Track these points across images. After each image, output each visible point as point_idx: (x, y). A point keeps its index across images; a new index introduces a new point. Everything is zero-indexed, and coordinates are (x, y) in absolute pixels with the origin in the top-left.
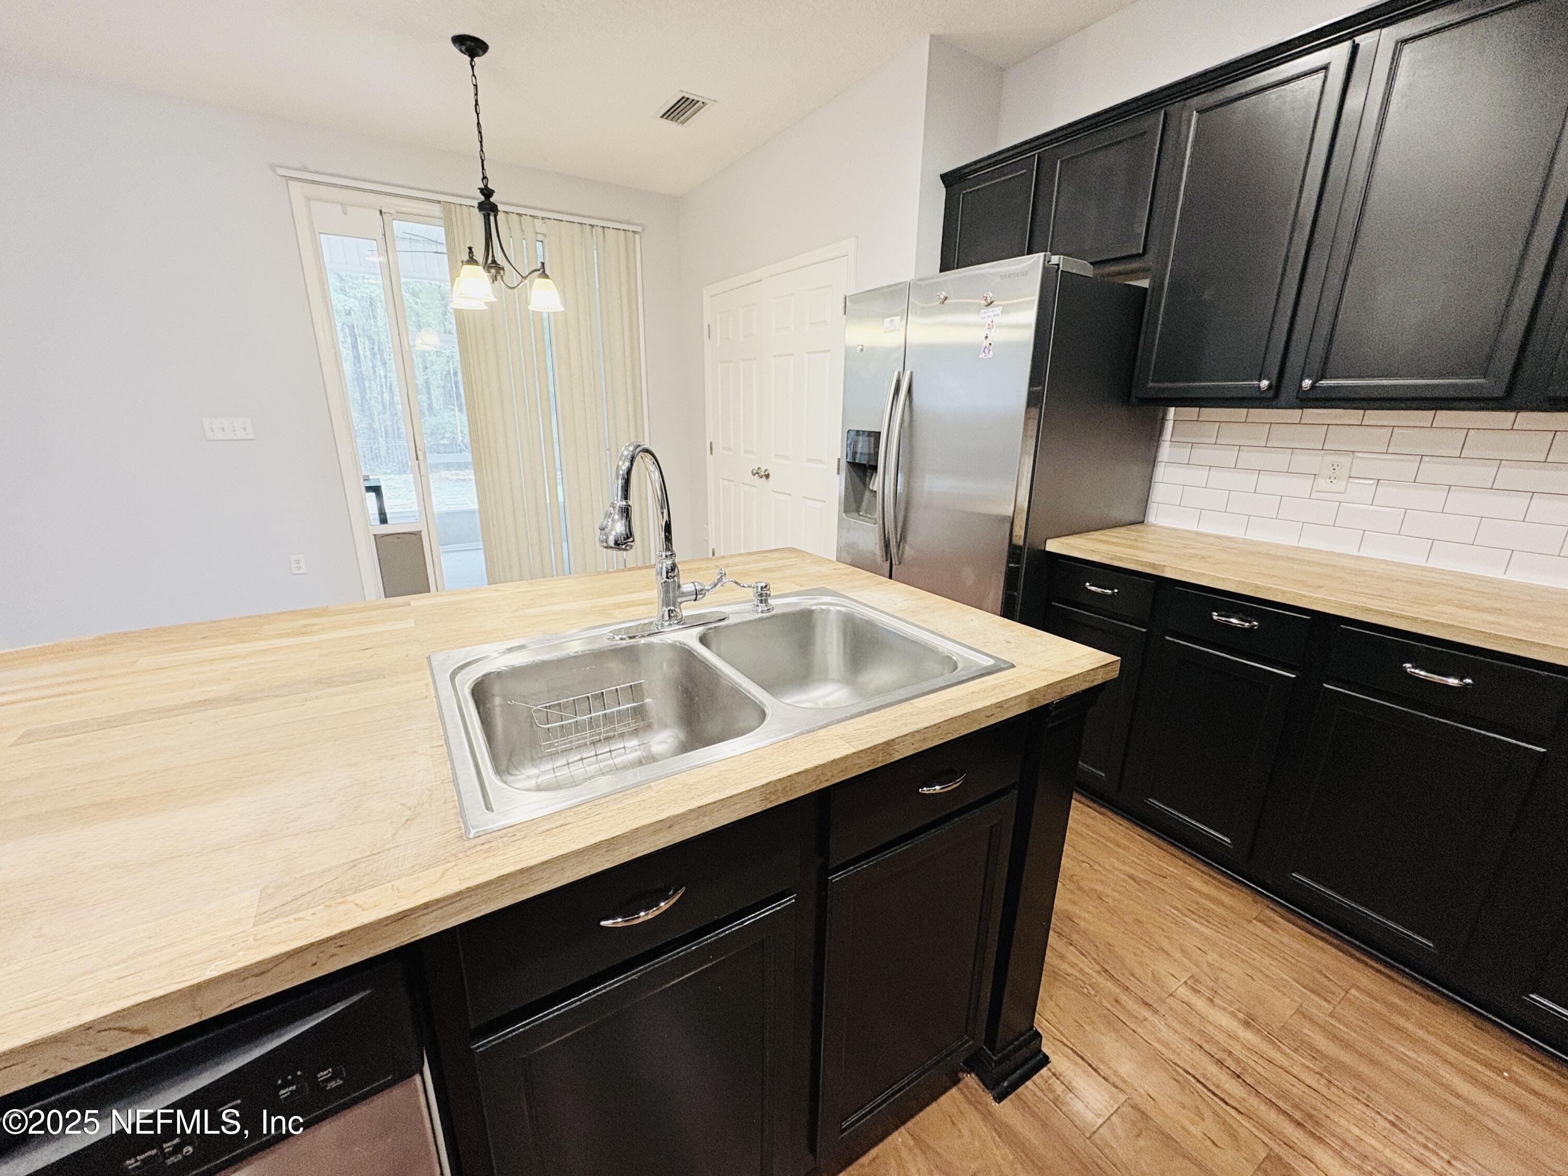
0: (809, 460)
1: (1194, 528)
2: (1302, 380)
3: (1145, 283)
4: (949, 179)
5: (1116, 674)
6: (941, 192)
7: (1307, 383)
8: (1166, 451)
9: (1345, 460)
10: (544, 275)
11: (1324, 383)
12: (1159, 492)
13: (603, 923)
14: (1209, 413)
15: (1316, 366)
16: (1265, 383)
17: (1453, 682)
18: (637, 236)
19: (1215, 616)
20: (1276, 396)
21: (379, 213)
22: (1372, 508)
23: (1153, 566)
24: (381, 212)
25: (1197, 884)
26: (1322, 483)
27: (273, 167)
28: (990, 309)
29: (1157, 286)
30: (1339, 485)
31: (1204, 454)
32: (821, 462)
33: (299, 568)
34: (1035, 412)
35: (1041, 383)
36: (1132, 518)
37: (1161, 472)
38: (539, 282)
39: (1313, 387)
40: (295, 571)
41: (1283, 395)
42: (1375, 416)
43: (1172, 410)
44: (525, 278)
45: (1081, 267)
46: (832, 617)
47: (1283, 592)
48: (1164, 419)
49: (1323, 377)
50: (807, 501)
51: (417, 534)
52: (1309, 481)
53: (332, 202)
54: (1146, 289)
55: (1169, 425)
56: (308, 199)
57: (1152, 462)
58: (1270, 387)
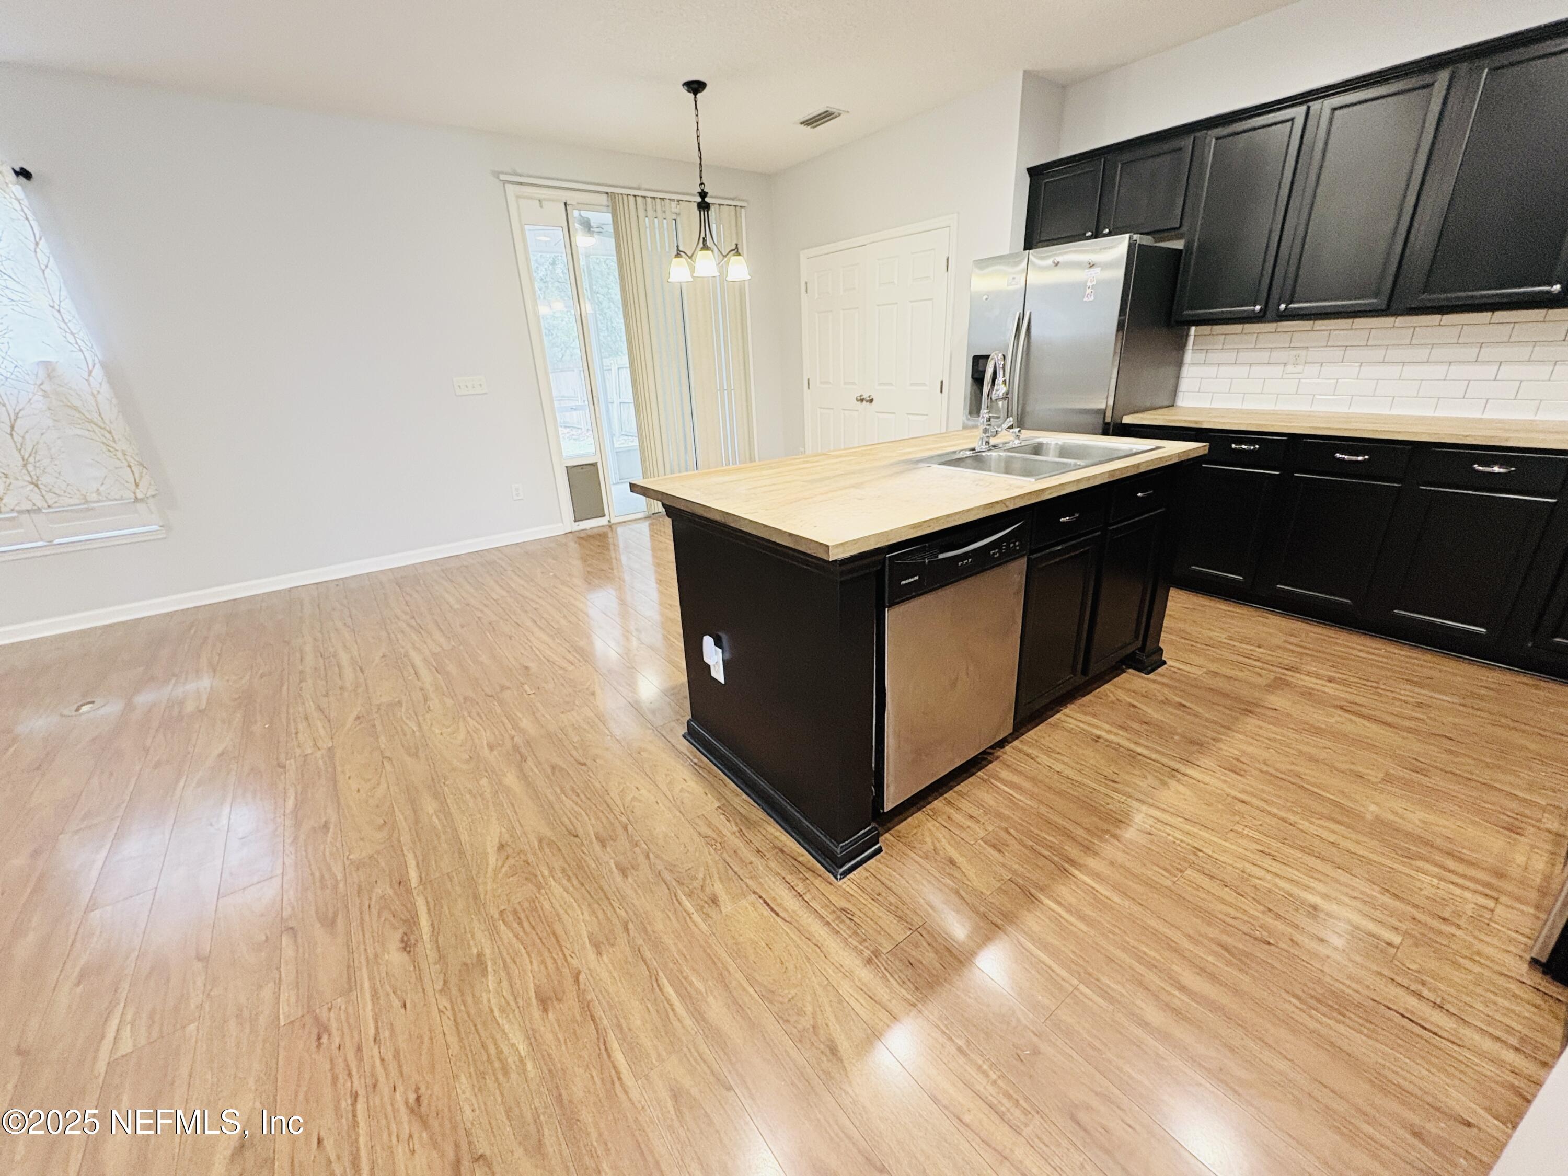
0: (912, 384)
1: (1208, 406)
2: (1279, 305)
3: (1179, 245)
4: (1034, 172)
5: (1206, 452)
6: (1027, 180)
7: (1283, 306)
8: (1189, 356)
9: (1303, 353)
10: (738, 254)
11: (1291, 306)
12: (1184, 385)
13: (1062, 520)
14: (1218, 329)
15: (1287, 296)
16: (1258, 308)
17: (1360, 458)
18: (743, 210)
19: (1233, 446)
20: (1264, 316)
21: (563, 206)
22: (1320, 381)
23: (1196, 422)
24: (565, 204)
25: (1223, 607)
26: (1290, 368)
27: (496, 174)
28: (1092, 269)
29: (1188, 246)
30: (1299, 368)
31: (1214, 357)
32: (924, 384)
33: (517, 495)
34: (1120, 333)
35: (1125, 315)
36: (1167, 403)
37: (1186, 371)
38: (734, 259)
39: (1286, 309)
40: (516, 498)
41: (1268, 316)
42: (1320, 324)
43: (1193, 329)
44: (725, 256)
45: (1147, 241)
46: (1052, 447)
47: (1273, 426)
48: (1187, 335)
49: (1291, 302)
50: (910, 416)
51: (594, 465)
52: (1281, 368)
53: (531, 198)
54: (1180, 251)
55: (1191, 339)
56: (518, 197)
57: (1180, 364)
58: (1261, 310)
